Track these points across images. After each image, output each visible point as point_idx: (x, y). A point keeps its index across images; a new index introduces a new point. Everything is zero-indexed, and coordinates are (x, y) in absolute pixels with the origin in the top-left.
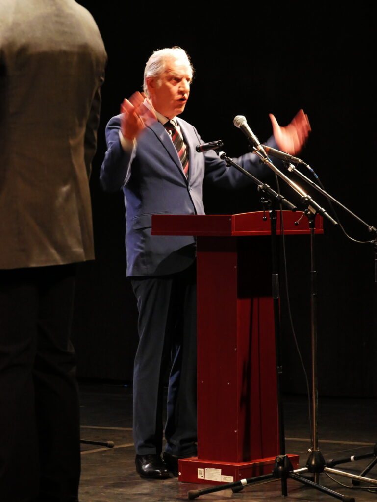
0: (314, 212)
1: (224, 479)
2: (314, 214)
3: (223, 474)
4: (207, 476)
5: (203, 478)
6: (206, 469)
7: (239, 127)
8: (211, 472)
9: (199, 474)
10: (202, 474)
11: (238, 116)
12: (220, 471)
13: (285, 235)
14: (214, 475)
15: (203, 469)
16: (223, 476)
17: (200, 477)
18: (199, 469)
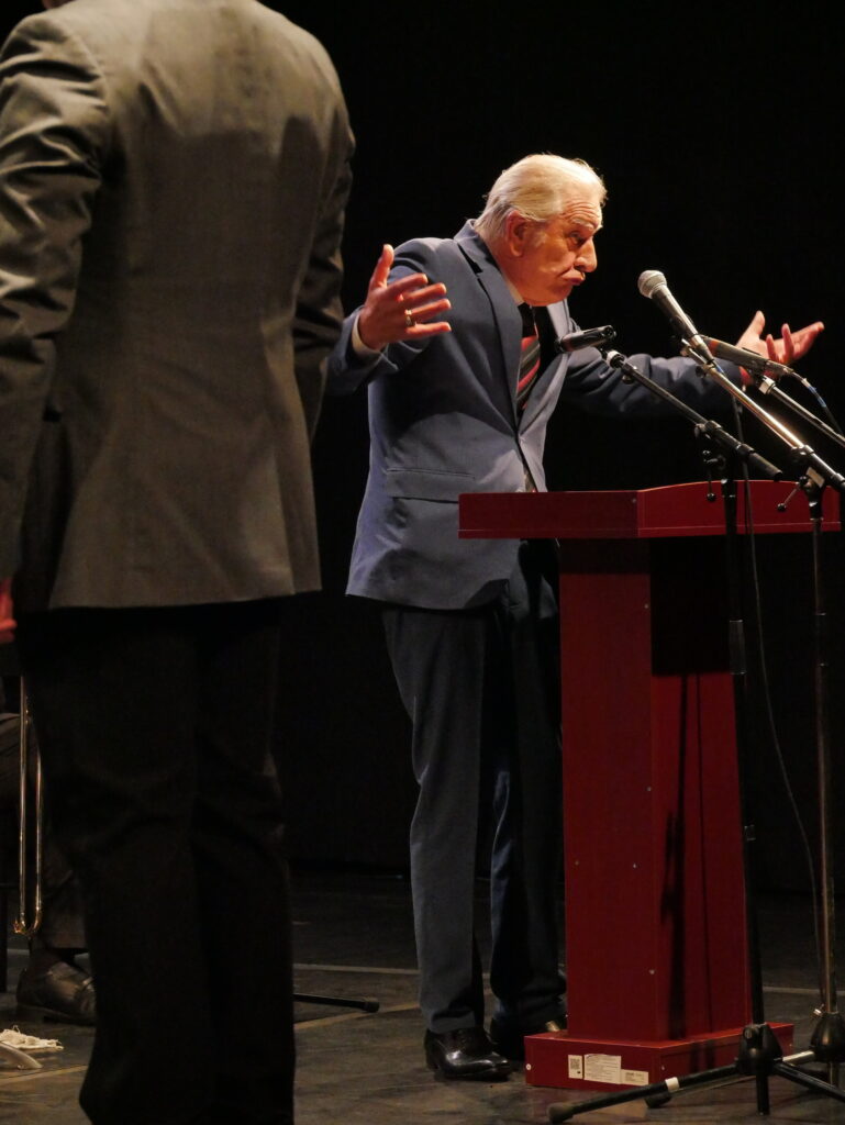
0: (820, 481)
1: (626, 1079)
2: (820, 485)
3: (624, 1066)
4: (590, 1072)
5: (580, 1076)
6: (586, 1056)
7: (650, 296)
8: (599, 1064)
9: (572, 1067)
10: (577, 1066)
11: (648, 272)
12: (618, 1059)
13: (755, 535)
14: (606, 1068)
15: (580, 1057)
16: (625, 1071)
17: (573, 1074)
18: (571, 1057)
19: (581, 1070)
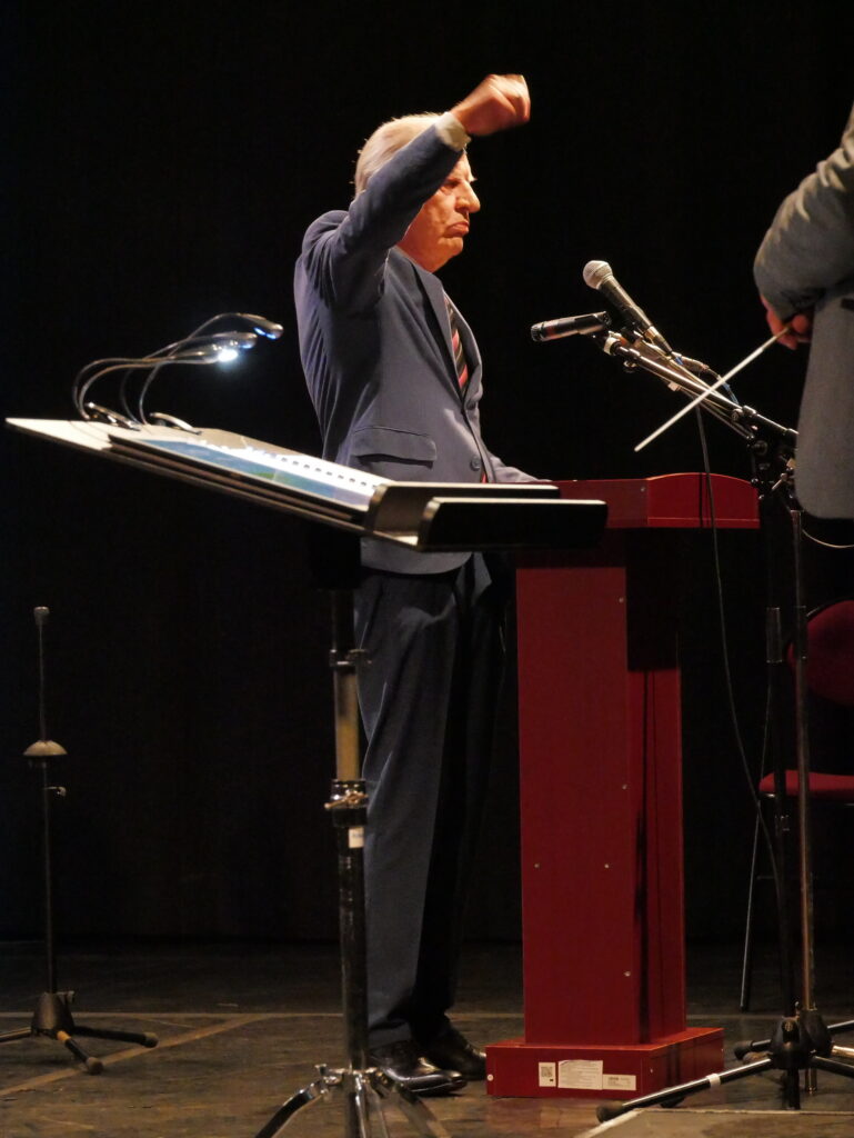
1: (610, 1084)
3: (606, 1071)
4: (565, 1079)
5: (553, 1084)
6: (560, 1063)
7: (598, 287)
8: (576, 1070)
9: (544, 1075)
10: (550, 1074)
11: (593, 262)
12: (599, 1065)
13: (718, 529)
14: (584, 1074)
15: (553, 1065)
16: (607, 1076)
17: (545, 1082)
18: (541, 1065)
19: (554, 1077)
